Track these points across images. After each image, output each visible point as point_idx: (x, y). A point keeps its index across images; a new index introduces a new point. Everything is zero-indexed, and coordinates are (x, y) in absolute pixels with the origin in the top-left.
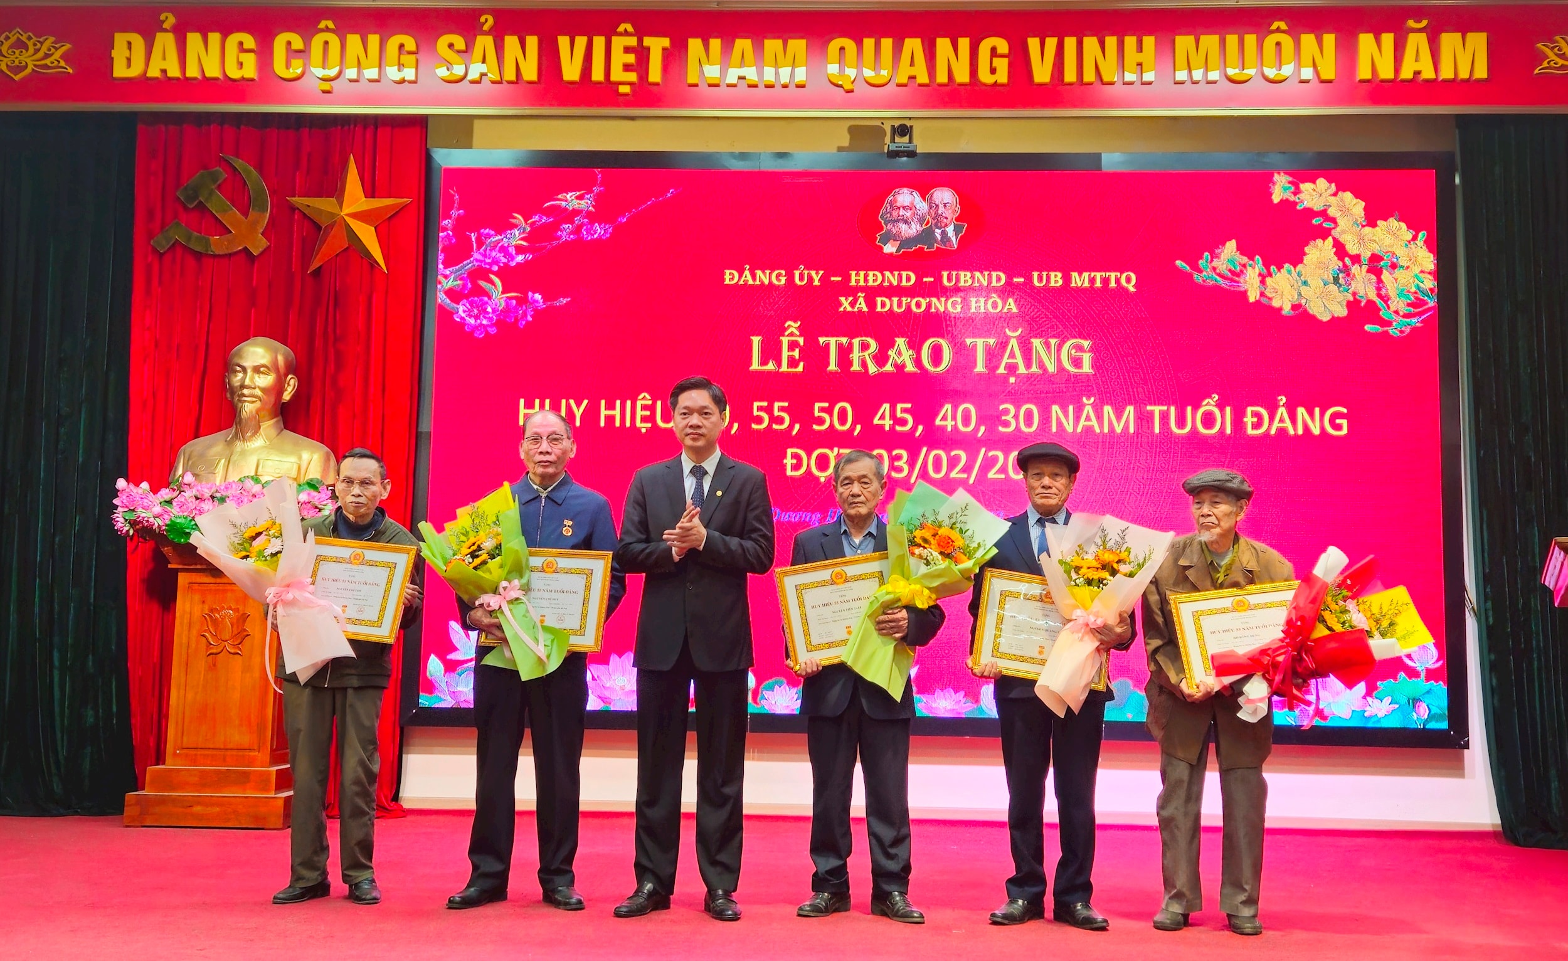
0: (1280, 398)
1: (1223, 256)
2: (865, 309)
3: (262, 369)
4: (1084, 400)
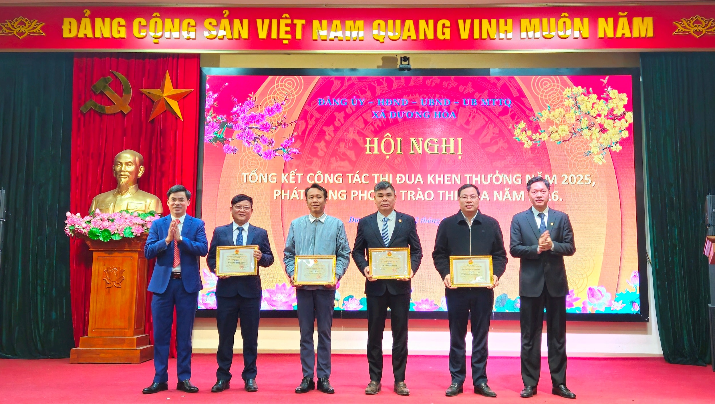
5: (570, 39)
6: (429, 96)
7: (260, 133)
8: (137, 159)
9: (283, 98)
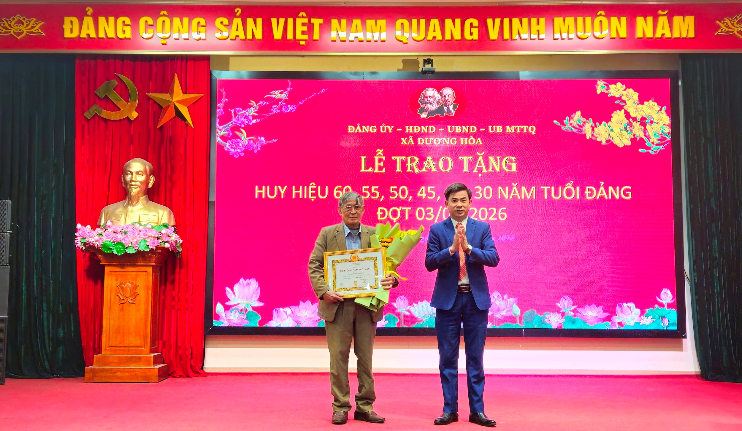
0: (601, 182)
1: (575, 118)
2: (413, 143)
3: (140, 173)
4: (513, 184)
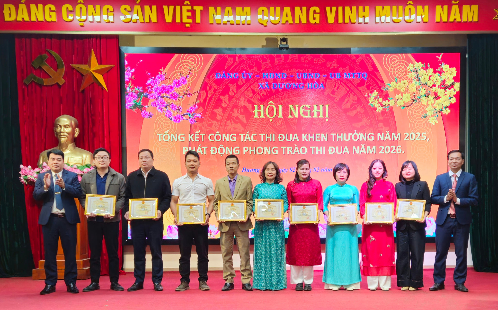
5: (414, 23)
6: (303, 71)
7: (170, 101)
8: (73, 122)
9: (187, 72)
